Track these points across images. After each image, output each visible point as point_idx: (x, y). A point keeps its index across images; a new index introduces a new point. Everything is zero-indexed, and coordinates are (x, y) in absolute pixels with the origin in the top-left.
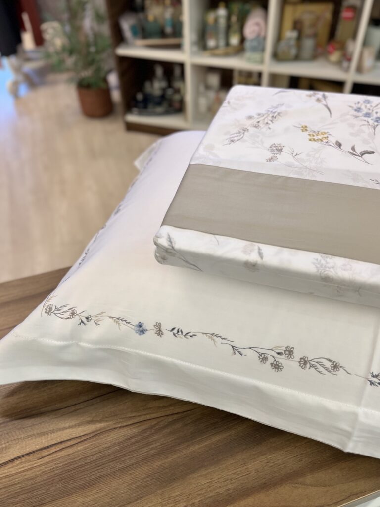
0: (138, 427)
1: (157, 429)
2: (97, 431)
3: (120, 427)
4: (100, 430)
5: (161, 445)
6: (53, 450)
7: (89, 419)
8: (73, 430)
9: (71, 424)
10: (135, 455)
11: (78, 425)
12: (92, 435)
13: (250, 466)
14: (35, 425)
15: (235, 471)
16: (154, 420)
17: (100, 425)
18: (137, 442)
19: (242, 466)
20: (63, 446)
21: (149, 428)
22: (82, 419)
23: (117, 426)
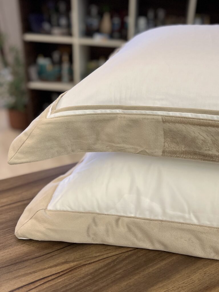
0: (103, 261)
1: (117, 262)
2: (72, 267)
3: (89, 263)
4: (74, 266)
5: (124, 271)
6: (38, 284)
8: (52, 269)
9: (50, 266)
10: (105, 280)
11: (56, 266)
12: (68, 271)
13: (193, 277)
14: (20, 268)
15: (184, 281)
16: (114, 256)
17: (72, 264)
19: (187, 278)
20: (46, 280)
21: (112, 262)
22: (57, 261)
23: (87, 263)
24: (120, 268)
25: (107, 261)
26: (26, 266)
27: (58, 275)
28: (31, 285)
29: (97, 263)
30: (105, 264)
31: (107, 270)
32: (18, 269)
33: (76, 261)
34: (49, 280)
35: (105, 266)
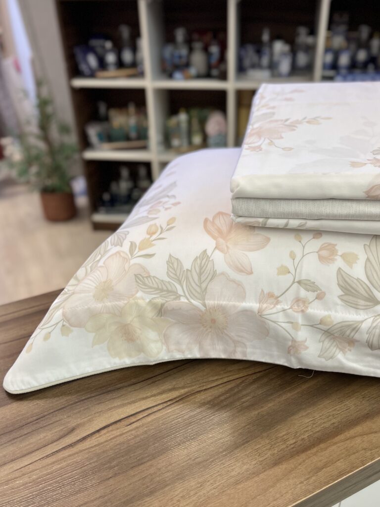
0: (223, 387)
1: (243, 386)
2: (182, 395)
4: (185, 394)
5: (253, 398)
6: (140, 416)
7: (170, 387)
8: (157, 398)
9: (152, 394)
11: (161, 393)
12: (177, 399)
14: (115, 398)
15: (335, 408)
16: (238, 380)
17: (182, 390)
18: (226, 399)
19: (340, 403)
20: (150, 411)
22: (162, 388)
23: (202, 389)
24: (247, 395)
25: (229, 386)
26: (122, 395)
27: (165, 405)
28: (131, 417)
29: (216, 388)
30: (227, 389)
31: (230, 397)
32: (113, 399)
33: (187, 387)
34: (154, 411)
35: (227, 392)
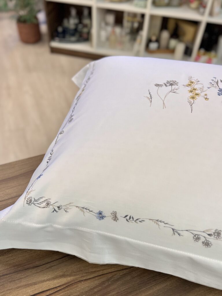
0: (98, 279)
1: (112, 281)
2: (69, 283)
3: (85, 280)
4: (71, 282)
7: (61, 274)
8: (51, 282)
9: (49, 278)
11: (54, 278)
12: (65, 286)
17: (69, 278)
18: (98, 291)
22: (56, 273)
23: (83, 279)
24: (114, 290)
26: (27, 276)
29: (93, 280)
30: (100, 282)
31: (101, 290)
32: (21, 278)
33: (73, 276)
35: (100, 285)
